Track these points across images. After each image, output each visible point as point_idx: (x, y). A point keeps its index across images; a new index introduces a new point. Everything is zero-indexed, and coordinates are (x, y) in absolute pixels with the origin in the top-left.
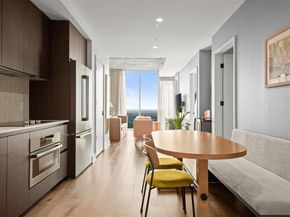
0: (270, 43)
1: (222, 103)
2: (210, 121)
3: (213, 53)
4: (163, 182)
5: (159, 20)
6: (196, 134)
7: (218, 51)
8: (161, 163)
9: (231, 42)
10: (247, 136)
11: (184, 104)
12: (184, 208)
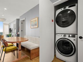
0: (31, 20)
1: (22, 31)
2: (19, 35)
3: (20, 20)
4: (9, 50)
5: (5, 9)
6: (15, 38)
7: (21, 20)
8: (8, 45)
9: (24, 19)
10: (27, 37)
11: (12, 31)
12: (14, 54)
